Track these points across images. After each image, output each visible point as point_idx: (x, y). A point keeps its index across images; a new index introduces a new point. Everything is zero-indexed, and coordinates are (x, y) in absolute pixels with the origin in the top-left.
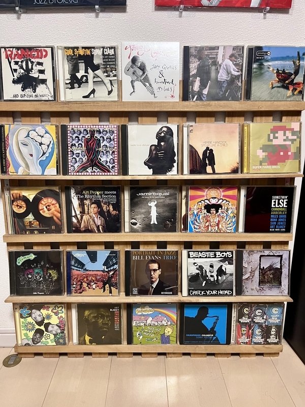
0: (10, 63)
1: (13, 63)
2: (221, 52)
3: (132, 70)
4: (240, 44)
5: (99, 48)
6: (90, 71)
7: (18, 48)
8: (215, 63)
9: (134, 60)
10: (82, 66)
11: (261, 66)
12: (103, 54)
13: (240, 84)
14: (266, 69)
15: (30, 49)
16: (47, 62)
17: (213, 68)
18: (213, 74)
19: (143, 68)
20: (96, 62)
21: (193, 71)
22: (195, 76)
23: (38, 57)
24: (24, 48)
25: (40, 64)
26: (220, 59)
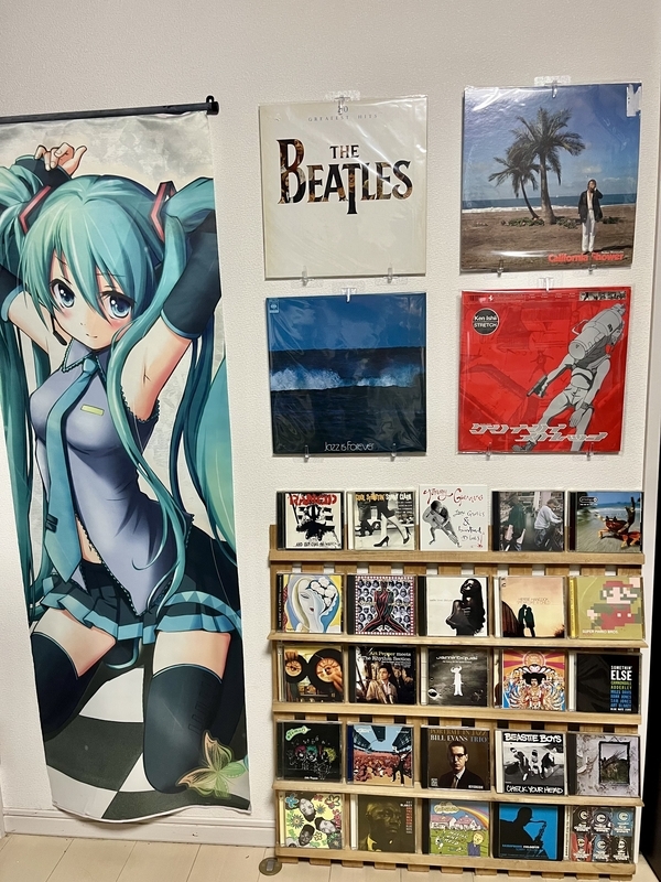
0: (295, 509)
1: (298, 509)
2: (537, 498)
3: (431, 516)
4: (559, 488)
5: (394, 493)
6: (383, 517)
7: (304, 493)
8: (530, 509)
9: (434, 505)
10: (374, 512)
11: (586, 513)
12: (399, 500)
13: (561, 533)
14: (592, 516)
15: (318, 494)
16: (336, 508)
17: (529, 514)
18: (528, 521)
19: (444, 514)
20: (390, 508)
21: (504, 518)
22: (506, 524)
23: (325, 503)
24: (311, 493)
25: (329, 510)
26: (536, 505)
